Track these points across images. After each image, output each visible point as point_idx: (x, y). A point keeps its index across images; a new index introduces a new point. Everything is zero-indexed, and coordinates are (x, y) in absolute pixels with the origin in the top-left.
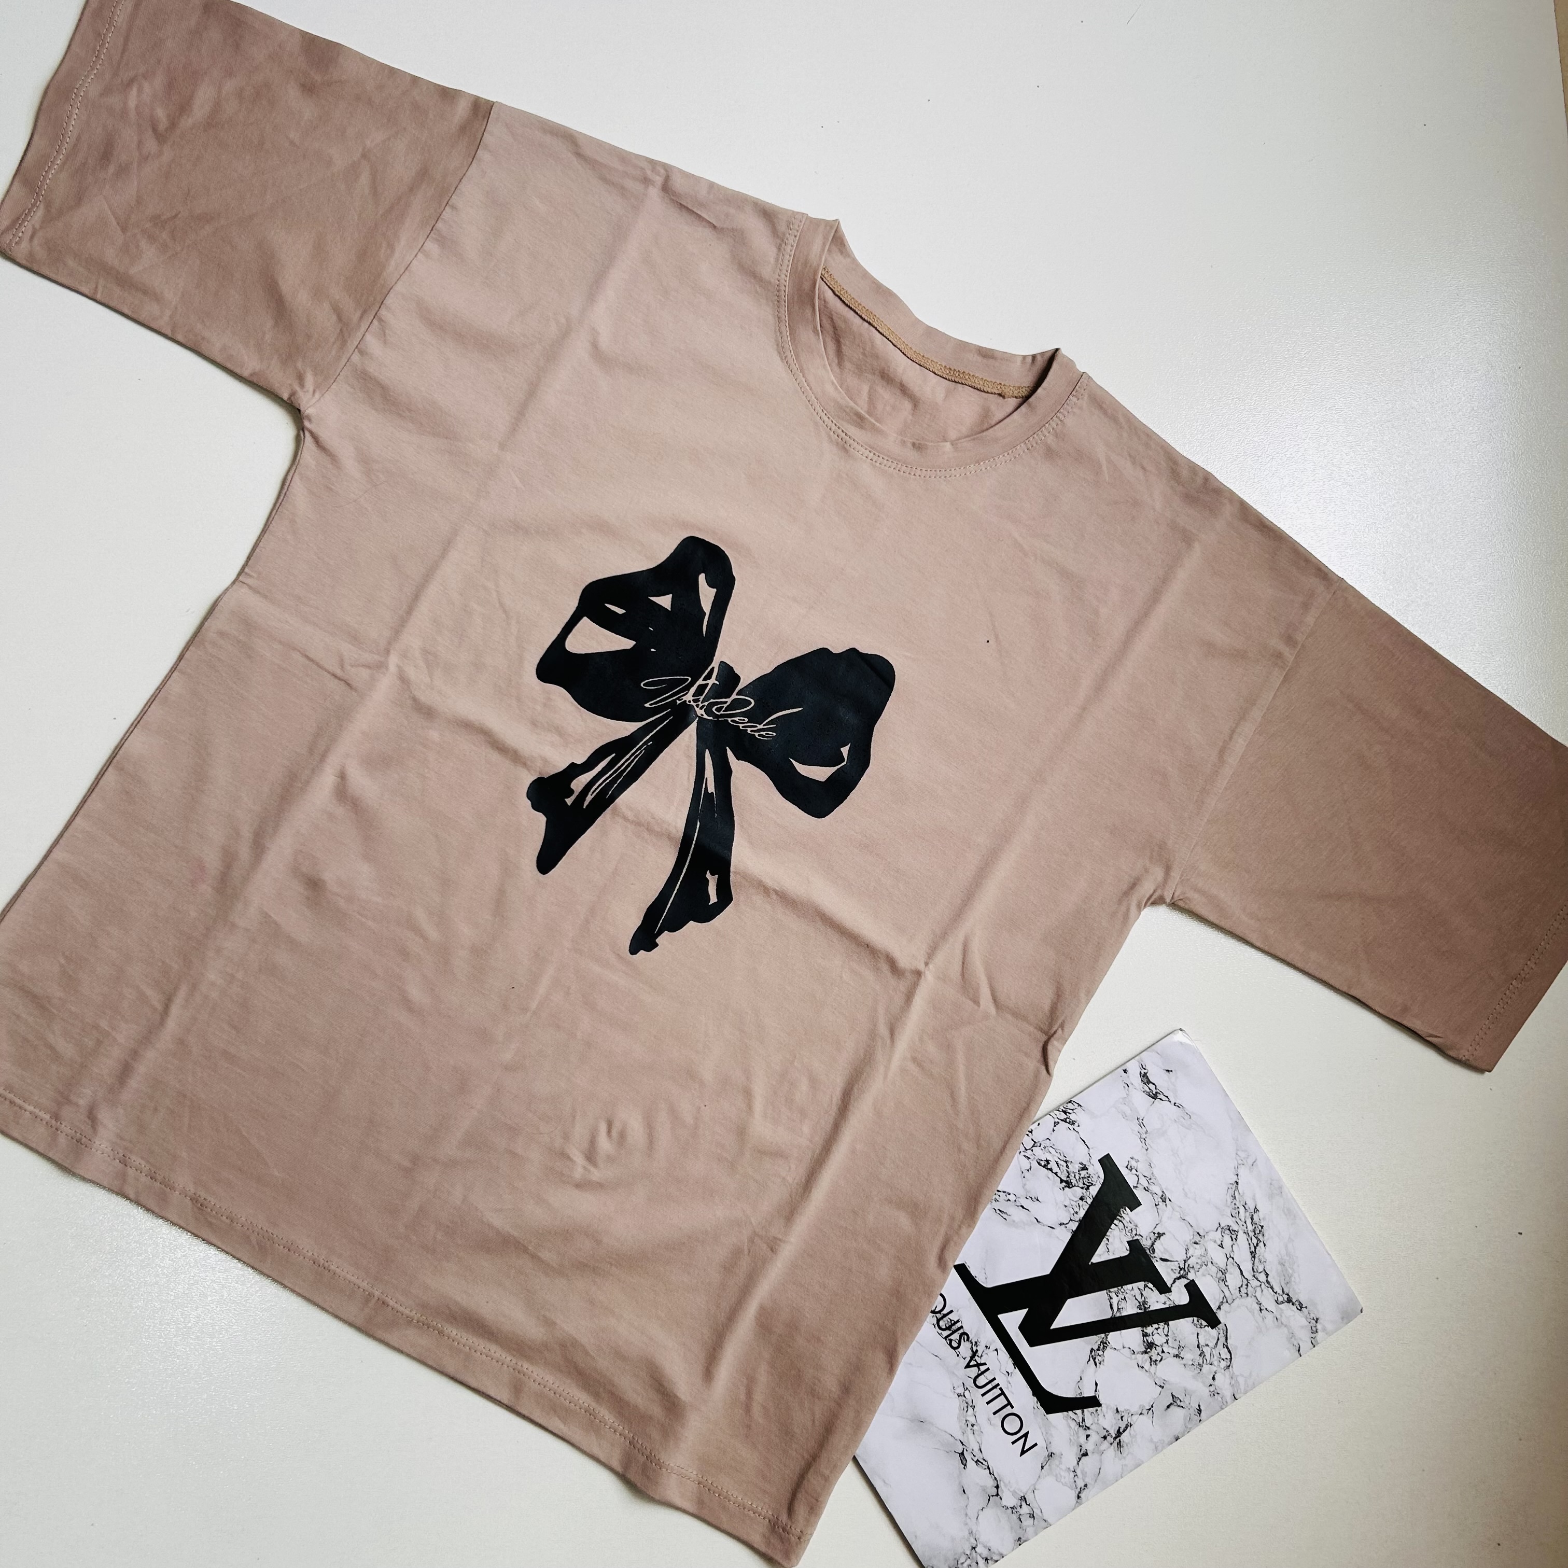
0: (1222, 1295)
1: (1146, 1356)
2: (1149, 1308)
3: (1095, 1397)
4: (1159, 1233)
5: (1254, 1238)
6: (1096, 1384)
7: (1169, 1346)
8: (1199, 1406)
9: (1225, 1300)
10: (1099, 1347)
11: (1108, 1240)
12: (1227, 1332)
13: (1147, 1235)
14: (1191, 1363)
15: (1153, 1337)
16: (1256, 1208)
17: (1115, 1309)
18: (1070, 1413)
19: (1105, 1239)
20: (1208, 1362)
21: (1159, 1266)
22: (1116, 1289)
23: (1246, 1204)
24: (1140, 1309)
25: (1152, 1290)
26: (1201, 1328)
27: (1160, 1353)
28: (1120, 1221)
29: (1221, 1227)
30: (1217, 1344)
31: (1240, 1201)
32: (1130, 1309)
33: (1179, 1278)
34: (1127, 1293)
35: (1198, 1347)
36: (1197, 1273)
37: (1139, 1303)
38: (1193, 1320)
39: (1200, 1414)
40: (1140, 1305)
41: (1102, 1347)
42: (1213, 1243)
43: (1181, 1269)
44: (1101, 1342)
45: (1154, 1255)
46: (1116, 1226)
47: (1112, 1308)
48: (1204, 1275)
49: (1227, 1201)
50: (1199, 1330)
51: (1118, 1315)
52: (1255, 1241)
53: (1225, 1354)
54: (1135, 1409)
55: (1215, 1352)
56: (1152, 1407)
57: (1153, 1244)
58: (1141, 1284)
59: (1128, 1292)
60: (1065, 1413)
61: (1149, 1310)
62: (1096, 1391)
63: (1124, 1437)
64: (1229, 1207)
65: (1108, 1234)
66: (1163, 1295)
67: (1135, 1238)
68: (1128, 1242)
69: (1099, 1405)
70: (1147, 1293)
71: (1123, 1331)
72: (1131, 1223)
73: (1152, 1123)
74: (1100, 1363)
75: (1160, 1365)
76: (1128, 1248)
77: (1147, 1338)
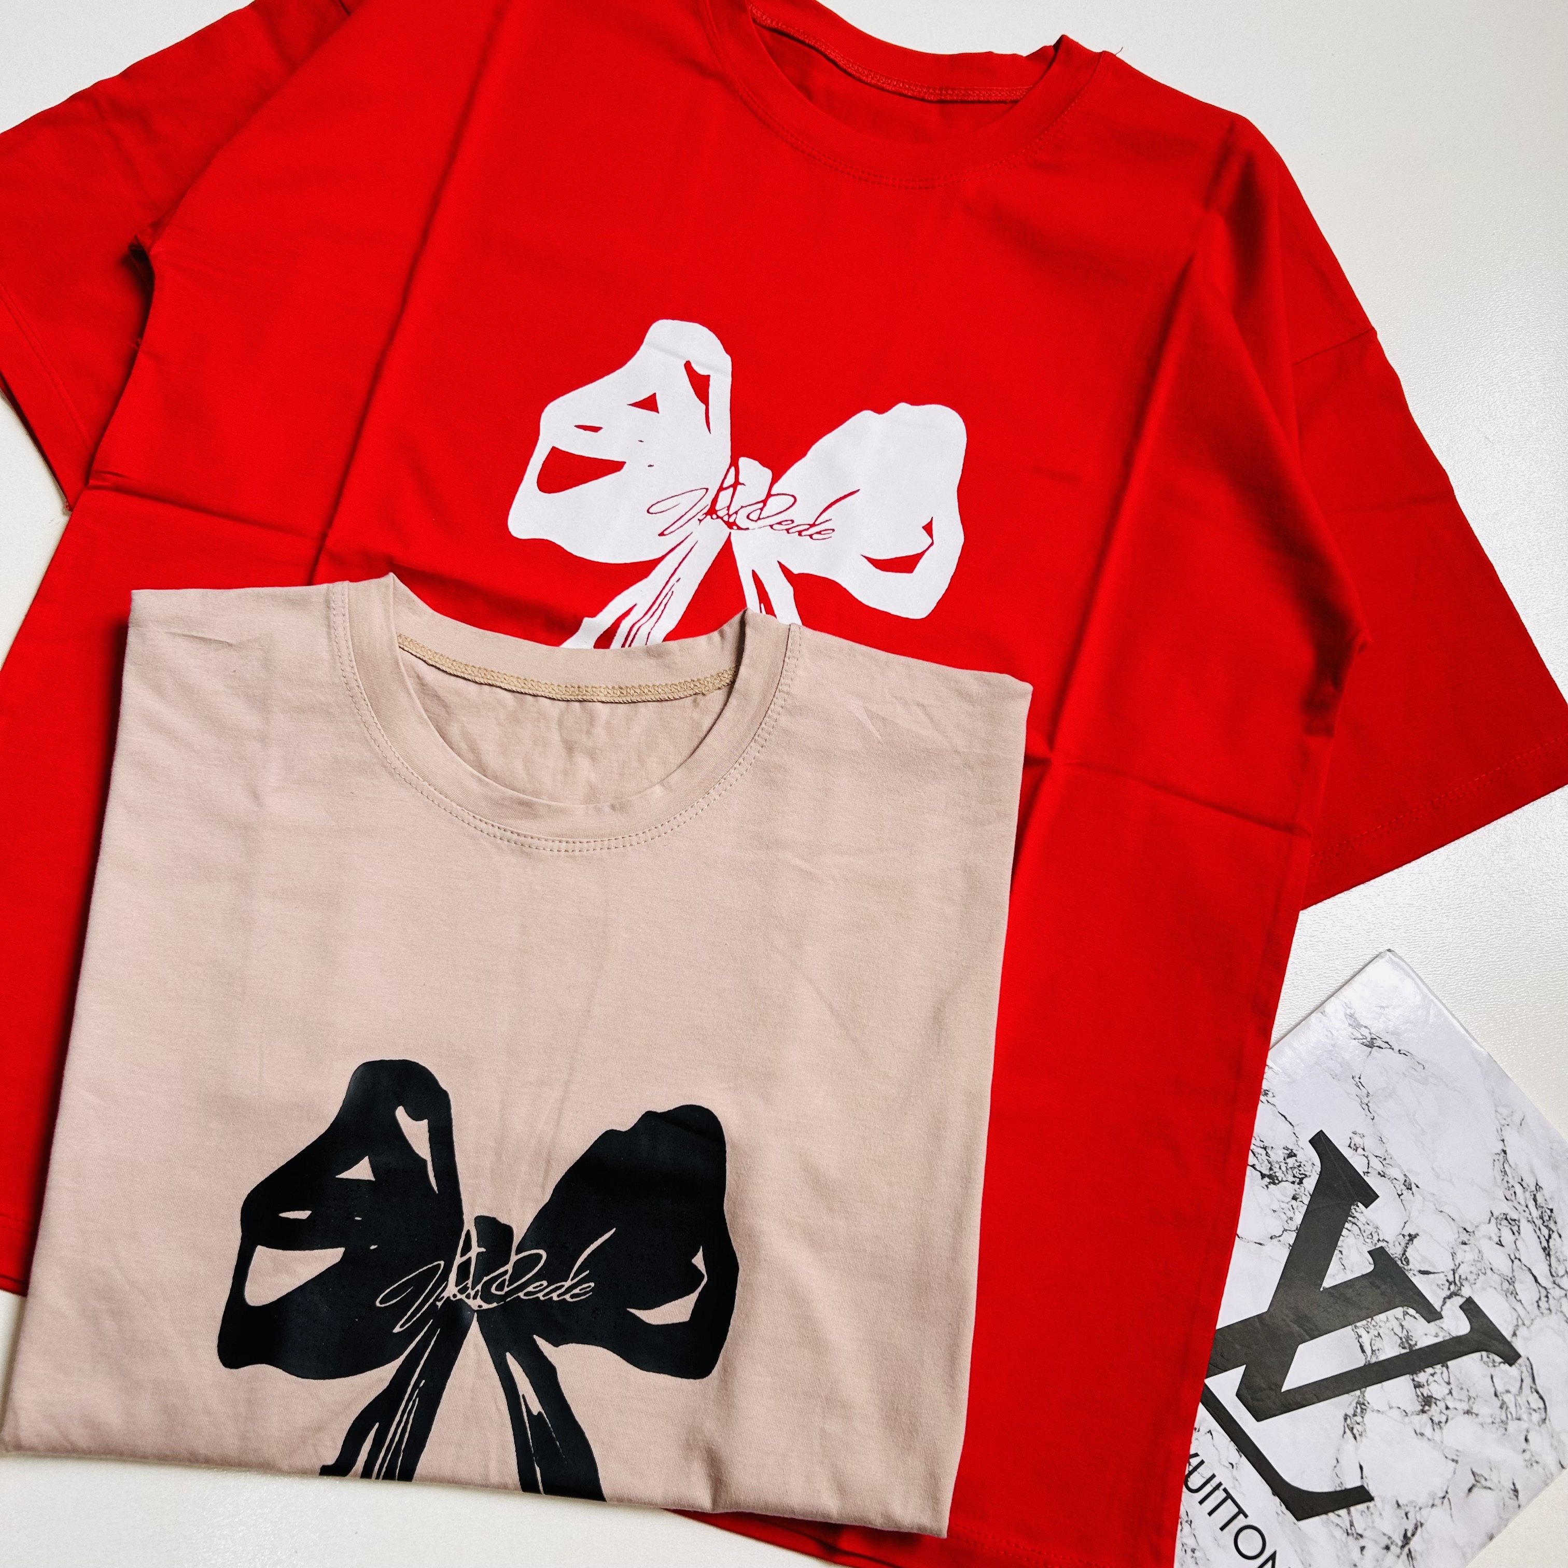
0: (1515, 1315)
1: (1425, 1417)
2: (1416, 1344)
3: (1362, 1487)
4: (1410, 1235)
5: (1543, 1228)
6: (1361, 1468)
7: (1455, 1399)
8: (1514, 1484)
9: (1520, 1322)
10: (1355, 1411)
11: (1340, 1251)
12: (1532, 1369)
13: (1394, 1239)
14: (1490, 1420)
15: (1430, 1387)
16: (1537, 1184)
17: (1369, 1352)
18: (1331, 1515)
19: (1336, 1252)
20: (1514, 1416)
21: (1419, 1282)
22: (1364, 1322)
23: (1522, 1180)
24: (1404, 1348)
25: (1415, 1318)
26: (1494, 1366)
27: (1444, 1411)
28: (1354, 1223)
29: (1495, 1216)
30: (1521, 1387)
31: (1513, 1178)
32: (1389, 1350)
33: (1450, 1297)
34: (1380, 1327)
35: (1496, 1395)
36: (1473, 1286)
37: (1401, 1339)
38: (1482, 1356)
39: (1517, 1497)
40: (1402, 1343)
41: (1359, 1410)
42: (1488, 1241)
43: (1450, 1284)
44: (1357, 1403)
45: (1409, 1267)
46: (1349, 1231)
47: (1363, 1351)
48: (1484, 1289)
49: (1495, 1178)
50: (1492, 1370)
51: (1374, 1360)
52: (1545, 1232)
53: (1536, 1403)
54: (1423, 1499)
55: (1522, 1400)
56: (1447, 1492)
57: (1405, 1251)
58: (1399, 1311)
59: (1382, 1324)
60: (1324, 1516)
61: (1417, 1347)
62: (1362, 1478)
63: (1414, 1544)
64: (1499, 1187)
65: (1339, 1244)
66: (1432, 1324)
67: (1380, 1244)
68: (1369, 1252)
69: (1371, 1499)
70: (1408, 1323)
71: (1385, 1384)
72: (1368, 1224)
73: (1372, 1081)
74: (1361, 1435)
75: (1446, 1428)
76: (1371, 1261)
77: (1421, 1389)
